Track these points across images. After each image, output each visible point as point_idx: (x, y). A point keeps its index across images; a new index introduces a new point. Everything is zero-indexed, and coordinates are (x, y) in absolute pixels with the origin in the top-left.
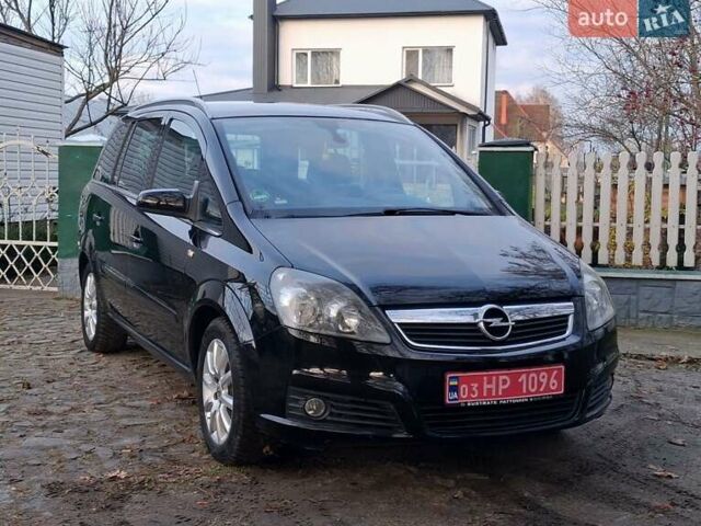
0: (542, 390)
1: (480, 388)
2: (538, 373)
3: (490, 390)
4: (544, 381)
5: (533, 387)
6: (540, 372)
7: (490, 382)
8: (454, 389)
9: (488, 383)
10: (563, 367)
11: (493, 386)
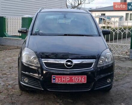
0: (79, 81)
1: (61, 80)
2: (78, 77)
3: (64, 80)
4: (80, 79)
5: (76, 80)
6: (79, 77)
7: (64, 78)
8: (54, 79)
9: (63, 79)
10: (86, 76)
11: (65, 79)
